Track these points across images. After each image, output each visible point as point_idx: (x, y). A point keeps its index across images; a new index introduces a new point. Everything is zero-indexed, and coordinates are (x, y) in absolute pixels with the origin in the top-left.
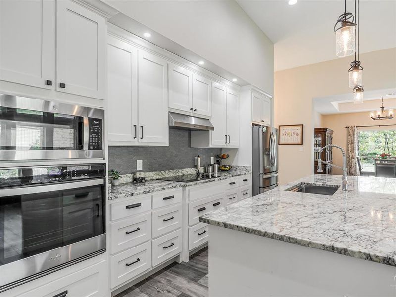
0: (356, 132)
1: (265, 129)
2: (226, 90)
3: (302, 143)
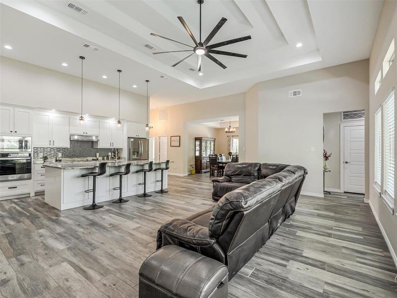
1: (132, 140)
2: (112, 123)
3: (180, 146)
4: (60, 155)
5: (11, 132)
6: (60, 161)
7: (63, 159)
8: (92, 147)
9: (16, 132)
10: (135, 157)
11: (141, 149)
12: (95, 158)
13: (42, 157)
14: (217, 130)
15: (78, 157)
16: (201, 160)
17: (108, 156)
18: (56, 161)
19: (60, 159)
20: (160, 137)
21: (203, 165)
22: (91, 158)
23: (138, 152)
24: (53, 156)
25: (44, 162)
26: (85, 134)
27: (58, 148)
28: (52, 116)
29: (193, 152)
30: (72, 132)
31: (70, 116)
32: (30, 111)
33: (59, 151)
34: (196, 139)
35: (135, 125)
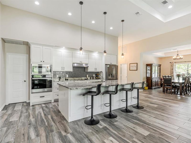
0: (174, 65)
1: (108, 66)
2: (95, 55)
3: (137, 70)
4: (67, 76)
5: (41, 61)
6: (68, 80)
7: (69, 79)
8: (85, 71)
9: (44, 61)
10: (110, 77)
11: (114, 72)
12: (86, 78)
13: (58, 77)
14: (161, 58)
15: (77, 77)
16: (152, 80)
17: (93, 77)
18: (66, 79)
19: (67, 78)
20: (121, 65)
21: (153, 83)
22: (84, 78)
23: (112, 74)
24: (64, 77)
25: (59, 80)
26: (81, 63)
27: (67, 72)
28: (63, 51)
29: (145, 74)
30: (74, 62)
31: (73, 51)
32: (51, 48)
33: (67, 74)
34: (147, 65)
35: (110, 56)
